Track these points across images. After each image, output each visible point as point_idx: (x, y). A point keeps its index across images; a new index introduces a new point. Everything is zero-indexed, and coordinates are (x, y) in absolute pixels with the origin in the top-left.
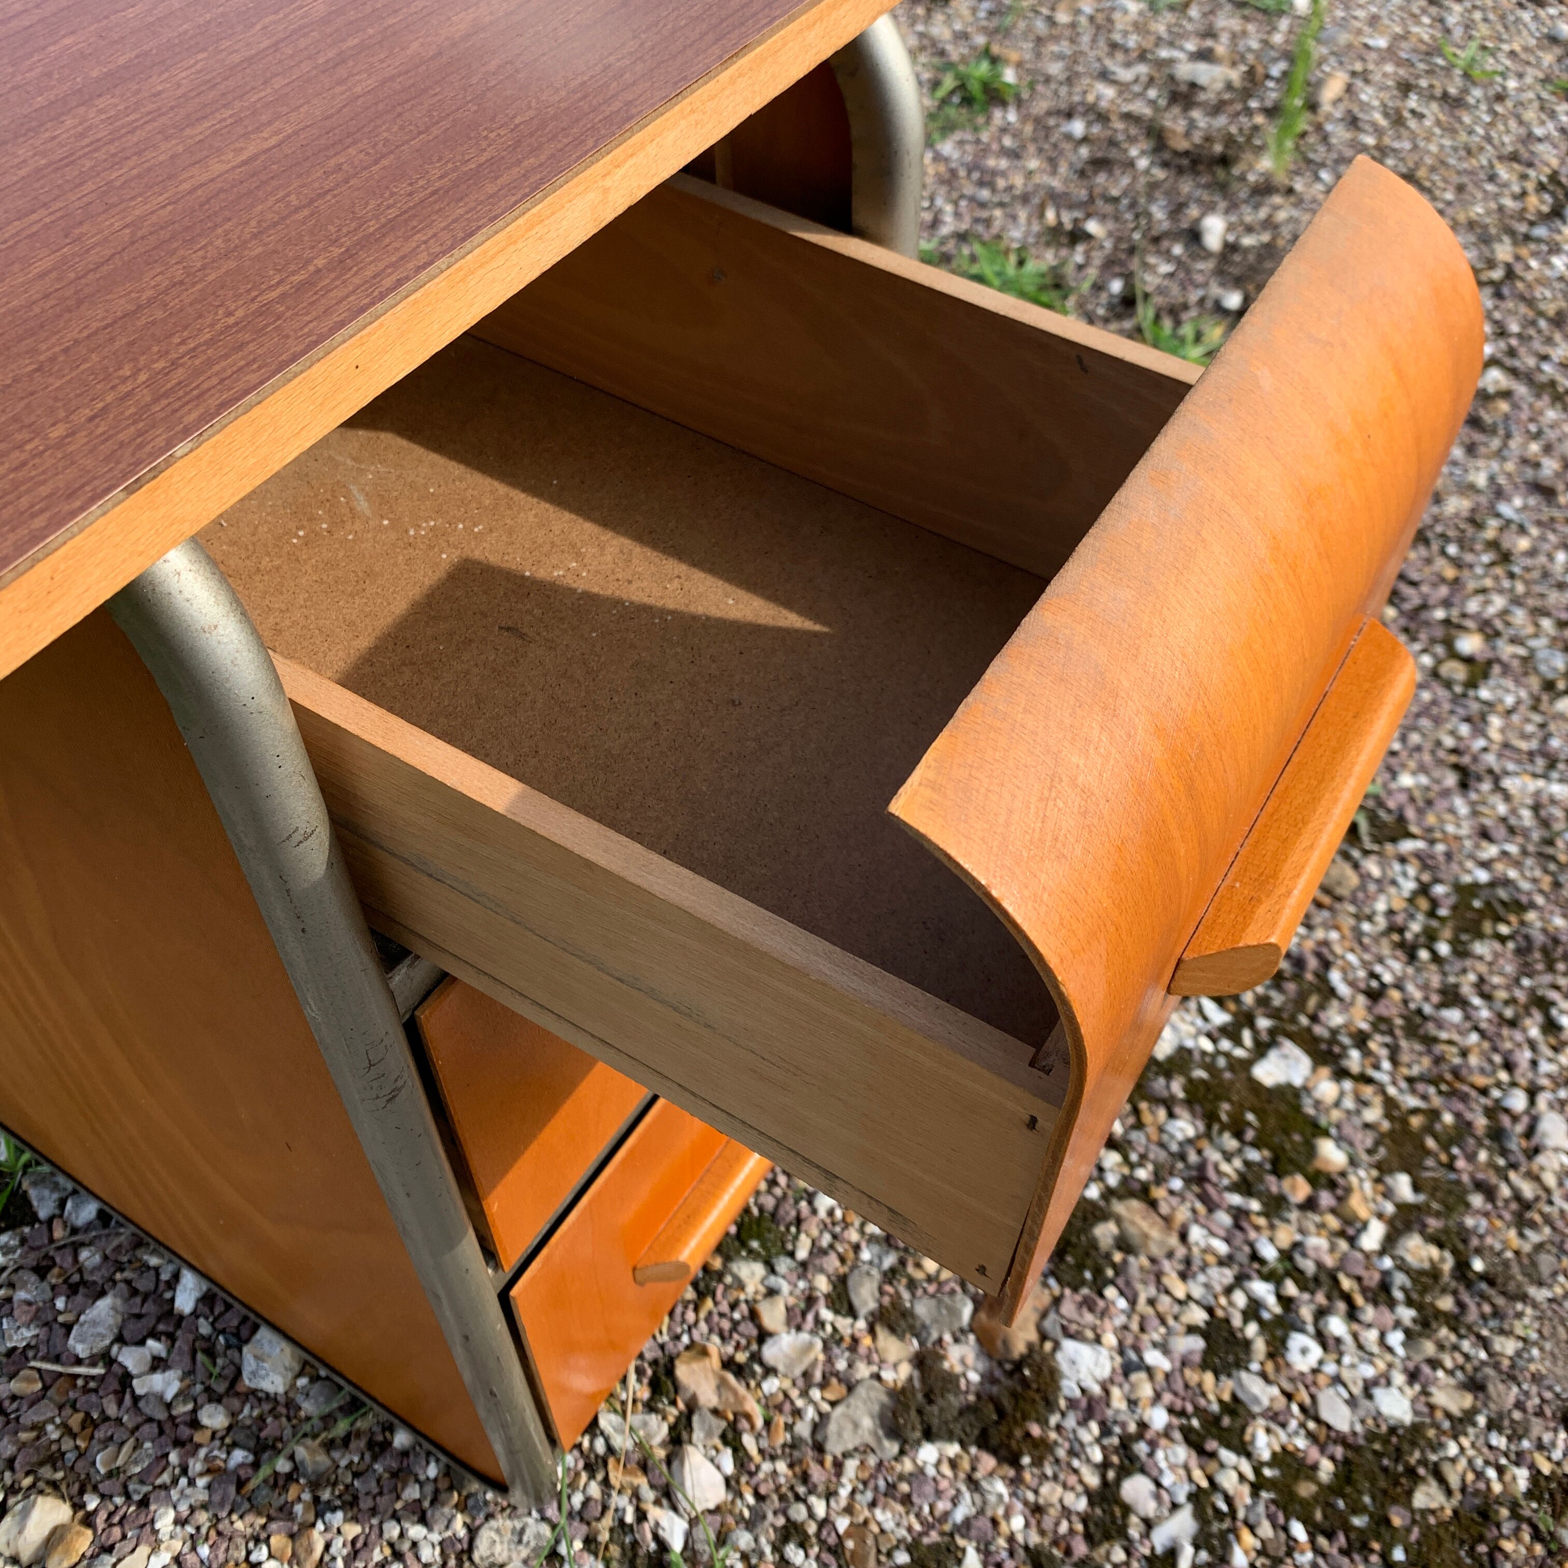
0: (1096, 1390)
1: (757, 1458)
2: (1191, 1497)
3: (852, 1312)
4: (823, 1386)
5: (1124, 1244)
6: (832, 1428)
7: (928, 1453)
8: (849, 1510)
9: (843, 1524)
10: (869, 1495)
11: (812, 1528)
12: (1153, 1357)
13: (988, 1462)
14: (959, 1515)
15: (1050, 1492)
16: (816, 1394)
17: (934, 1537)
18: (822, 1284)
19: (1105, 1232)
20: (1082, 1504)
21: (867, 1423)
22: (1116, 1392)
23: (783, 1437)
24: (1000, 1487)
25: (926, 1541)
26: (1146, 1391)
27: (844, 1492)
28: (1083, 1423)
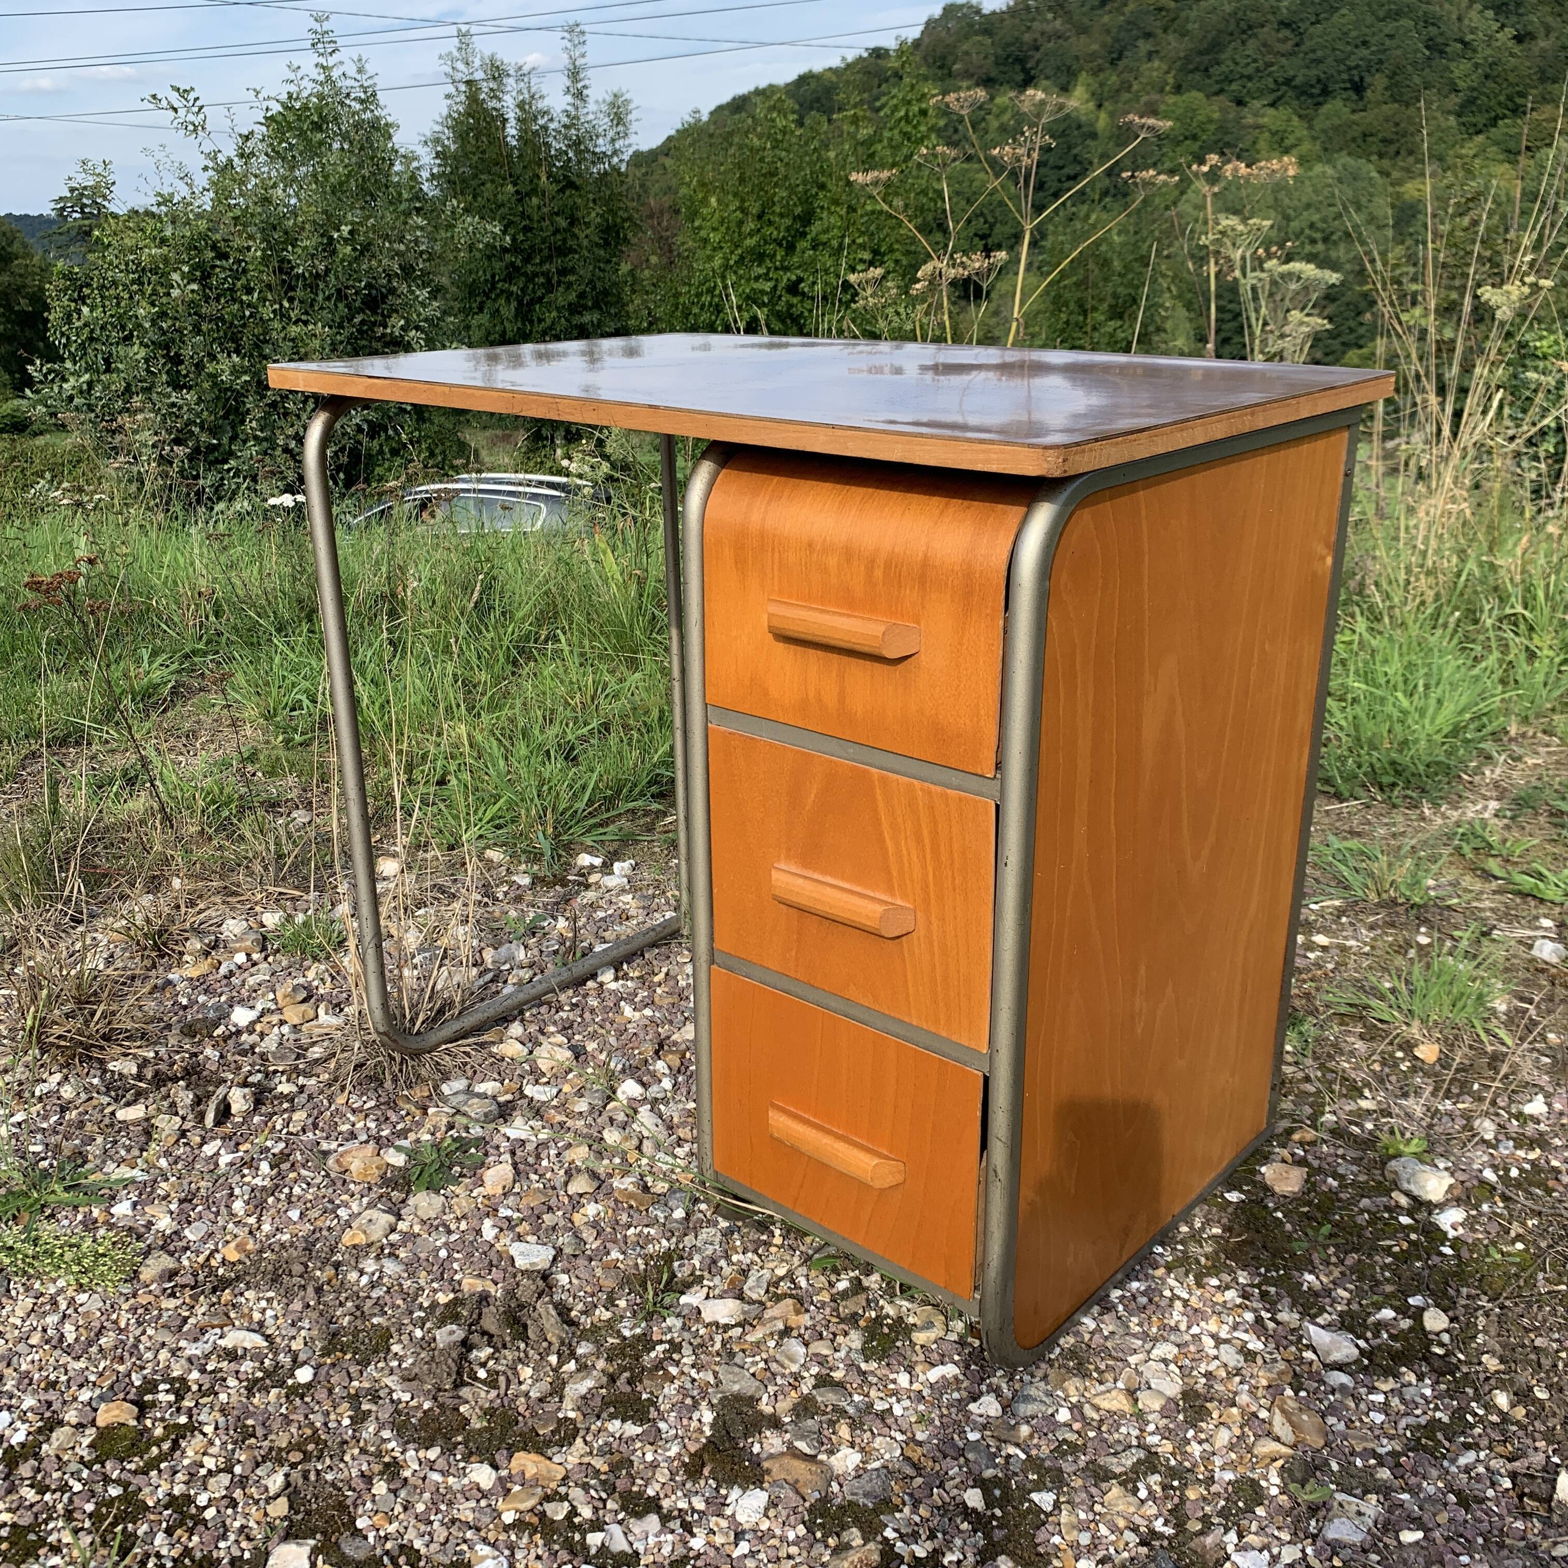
0: (728, 1511)
1: (726, 1336)
2: (637, 1553)
3: (814, 1387)
4: (767, 1369)
5: (841, 1549)
6: (737, 1369)
7: (708, 1416)
8: (683, 1373)
9: (674, 1370)
10: (688, 1385)
11: (676, 1356)
12: (744, 1547)
13: (693, 1447)
14: (662, 1425)
15: (662, 1475)
16: (762, 1365)
17: (653, 1414)
18: (838, 1375)
19: (854, 1536)
20: (650, 1492)
21: (736, 1388)
22: (724, 1523)
23: (736, 1349)
24: (674, 1450)
25: (652, 1409)
26: (719, 1540)
27: (693, 1373)
28: (707, 1502)
